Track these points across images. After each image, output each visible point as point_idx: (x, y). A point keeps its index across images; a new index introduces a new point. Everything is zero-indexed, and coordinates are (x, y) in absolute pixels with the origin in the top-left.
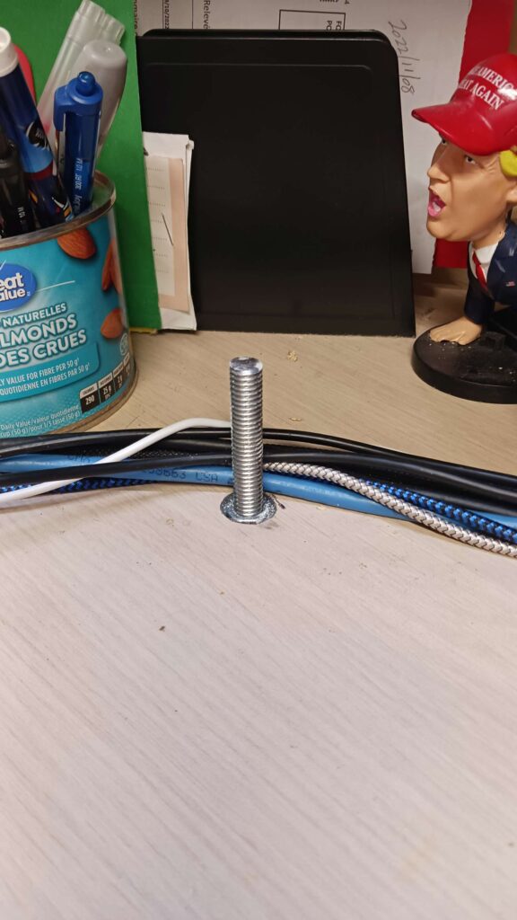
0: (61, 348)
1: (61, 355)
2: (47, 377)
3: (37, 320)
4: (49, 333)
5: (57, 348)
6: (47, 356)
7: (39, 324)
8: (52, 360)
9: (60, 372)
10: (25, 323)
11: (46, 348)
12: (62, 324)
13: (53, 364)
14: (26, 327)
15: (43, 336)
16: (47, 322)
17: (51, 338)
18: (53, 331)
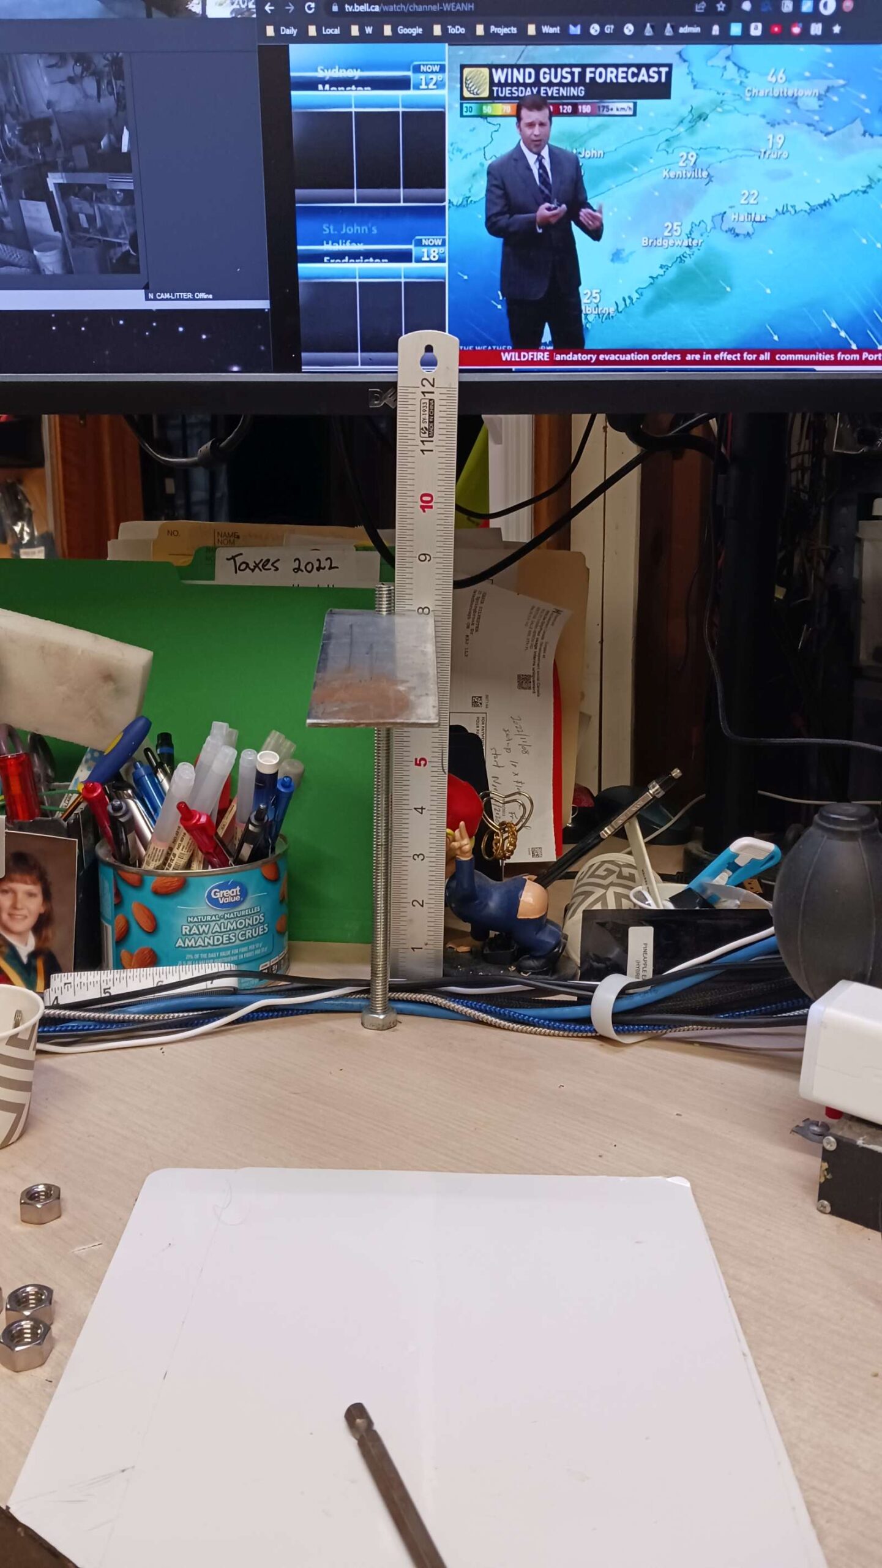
0: (254, 935)
1: (253, 939)
2: (243, 953)
3: (243, 916)
4: (249, 924)
5: (252, 934)
6: (245, 939)
7: (244, 918)
8: (248, 942)
9: (251, 951)
10: (237, 917)
11: (245, 934)
12: (256, 919)
13: (248, 945)
14: (237, 919)
15: (245, 926)
16: (248, 917)
17: (250, 927)
18: (251, 924)
